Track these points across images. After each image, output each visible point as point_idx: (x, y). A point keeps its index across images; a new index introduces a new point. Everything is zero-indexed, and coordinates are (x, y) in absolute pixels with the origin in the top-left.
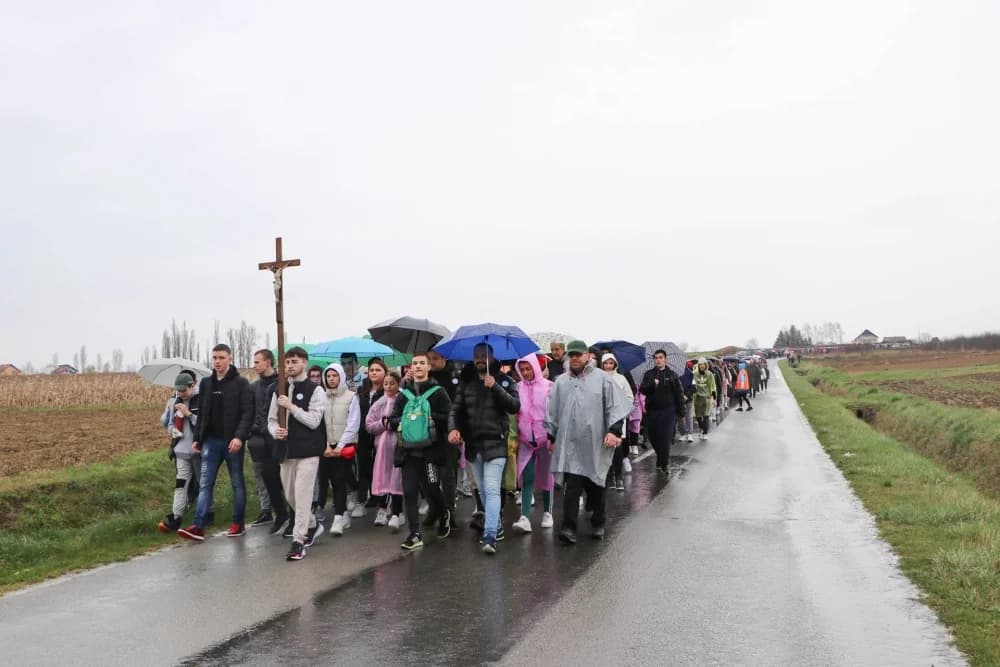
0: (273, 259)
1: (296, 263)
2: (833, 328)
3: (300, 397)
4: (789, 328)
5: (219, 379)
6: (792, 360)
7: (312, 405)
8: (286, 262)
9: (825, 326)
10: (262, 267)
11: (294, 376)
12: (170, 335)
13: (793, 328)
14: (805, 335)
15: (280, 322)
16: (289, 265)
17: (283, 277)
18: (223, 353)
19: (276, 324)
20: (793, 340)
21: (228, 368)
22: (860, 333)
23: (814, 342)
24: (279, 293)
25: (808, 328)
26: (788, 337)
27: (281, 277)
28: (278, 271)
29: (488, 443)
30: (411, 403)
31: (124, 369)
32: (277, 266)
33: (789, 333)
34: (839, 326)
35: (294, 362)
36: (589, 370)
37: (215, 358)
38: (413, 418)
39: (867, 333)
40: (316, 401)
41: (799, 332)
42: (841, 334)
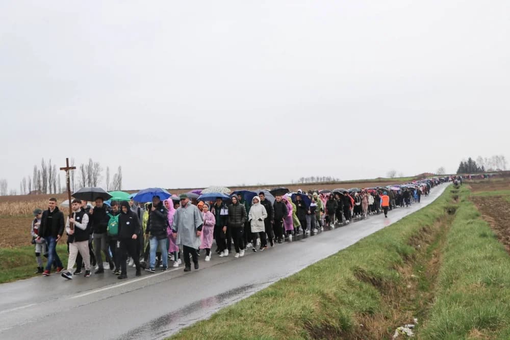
0: (65, 166)
1: (74, 168)
2: (498, 159)
3: (78, 218)
4: (467, 160)
7: (83, 221)
8: (71, 167)
9: (493, 158)
10: (61, 169)
11: (76, 210)
12: (40, 169)
13: (470, 159)
14: (479, 165)
20: (470, 167)
21: (55, 208)
23: (486, 169)
24: (68, 179)
25: (480, 159)
26: (466, 165)
27: (69, 173)
30: (111, 219)
31: (8, 193)
32: (67, 169)
33: (467, 163)
34: (503, 158)
35: (76, 205)
36: (189, 205)
37: (50, 203)
38: (113, 225)
40: (85, 219)
41: (474, 163)
42: (505, 163)
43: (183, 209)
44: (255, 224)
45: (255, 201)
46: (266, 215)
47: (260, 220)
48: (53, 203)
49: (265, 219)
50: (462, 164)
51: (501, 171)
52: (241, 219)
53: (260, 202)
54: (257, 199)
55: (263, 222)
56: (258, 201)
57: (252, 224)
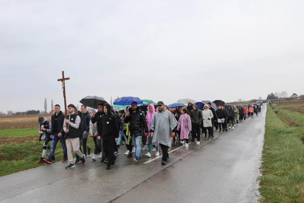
0: (62, 78)
1: (68, 79)
2: (284, 93)
3: (72, 119)
4: (271, 94)
5: (56, 115)
6: (270, 103)
7: (76, 122)
8: (65, 78)
9: (282, 92)
10: (59, 80)
11: (70, 113)
13: (272, 93)
14: (276, 96)
15: (65, 97)
16: (67, 79)
17: (65, 83)
18: (58, 107)
19: (64, 98)
20: (272, 97)
21: (59, 112)
22: (293, 94)
23: (279, 97)
24: (64, 88)
25: (276, 93)
26: (270, 96)
27: (64, 83)
28: (63, 81)
29: (136, 131)
32: (63, 80)
33: (271, 95)
34: (286, 92)
35: (70, 109)
36: (164, 110)
37: (55, 108)
39: (294, 94)
40: (77, 120)
41: (274, 95)
42: (287, 95)
43: (160, 114)
44: (206, 122)
45: (206, 108)
46: (212, 116)
47: (209, 119)
48: (57, 108)
49: (212, 118)
50: (269, 95)
51: (285, 98)
52: (199, 120)
53: (208, 109)
54: (207, 107)
55: (211, 120)
56: (207, 108)
57: (204, 121)
